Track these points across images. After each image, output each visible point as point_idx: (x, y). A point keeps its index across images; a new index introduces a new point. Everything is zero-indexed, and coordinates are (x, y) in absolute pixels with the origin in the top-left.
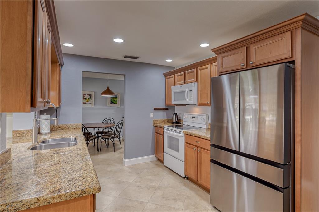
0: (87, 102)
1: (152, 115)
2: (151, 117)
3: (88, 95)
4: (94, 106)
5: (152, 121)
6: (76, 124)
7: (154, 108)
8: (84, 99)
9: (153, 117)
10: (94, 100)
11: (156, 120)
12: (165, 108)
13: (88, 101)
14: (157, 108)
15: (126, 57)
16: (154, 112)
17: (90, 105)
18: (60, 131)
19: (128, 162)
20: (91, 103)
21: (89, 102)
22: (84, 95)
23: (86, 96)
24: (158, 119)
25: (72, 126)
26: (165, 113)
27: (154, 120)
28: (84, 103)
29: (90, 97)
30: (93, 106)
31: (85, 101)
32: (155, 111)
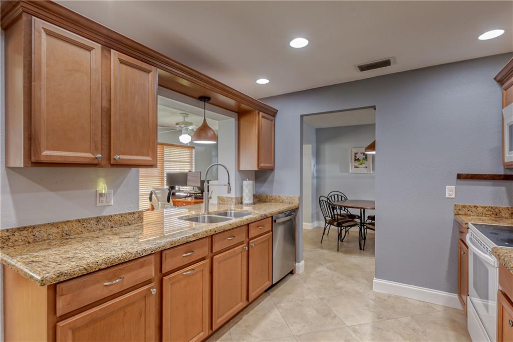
0: (360, 166)
1: (450, 191)
2: (447, 196)
3: (361, 153)
4: (372, 172)
5: (453, 207)
6: (291, 196)
7: (458, 174)
8: (355, 160)
9: (454, 196)
10: (371, 161)
11: (464, 207)
12: (502, 173)
13: (361, 164)
14: (467, 175)
15: (363, 68)
16: (457, 184)
17: (365, 171)
18: (273, 203)
19: (382, 286)
20: (367, 167)
21: (364, 166)
22: (356, 154)
23: (359, 156)
24: (472, 204)
25: (287, 199)
26: (504, 188)
27: (455, 205)
28: (355, 167)
29: (364, 157)
30: (370, 171)
31: (357, 164)
32: (461, 182)
